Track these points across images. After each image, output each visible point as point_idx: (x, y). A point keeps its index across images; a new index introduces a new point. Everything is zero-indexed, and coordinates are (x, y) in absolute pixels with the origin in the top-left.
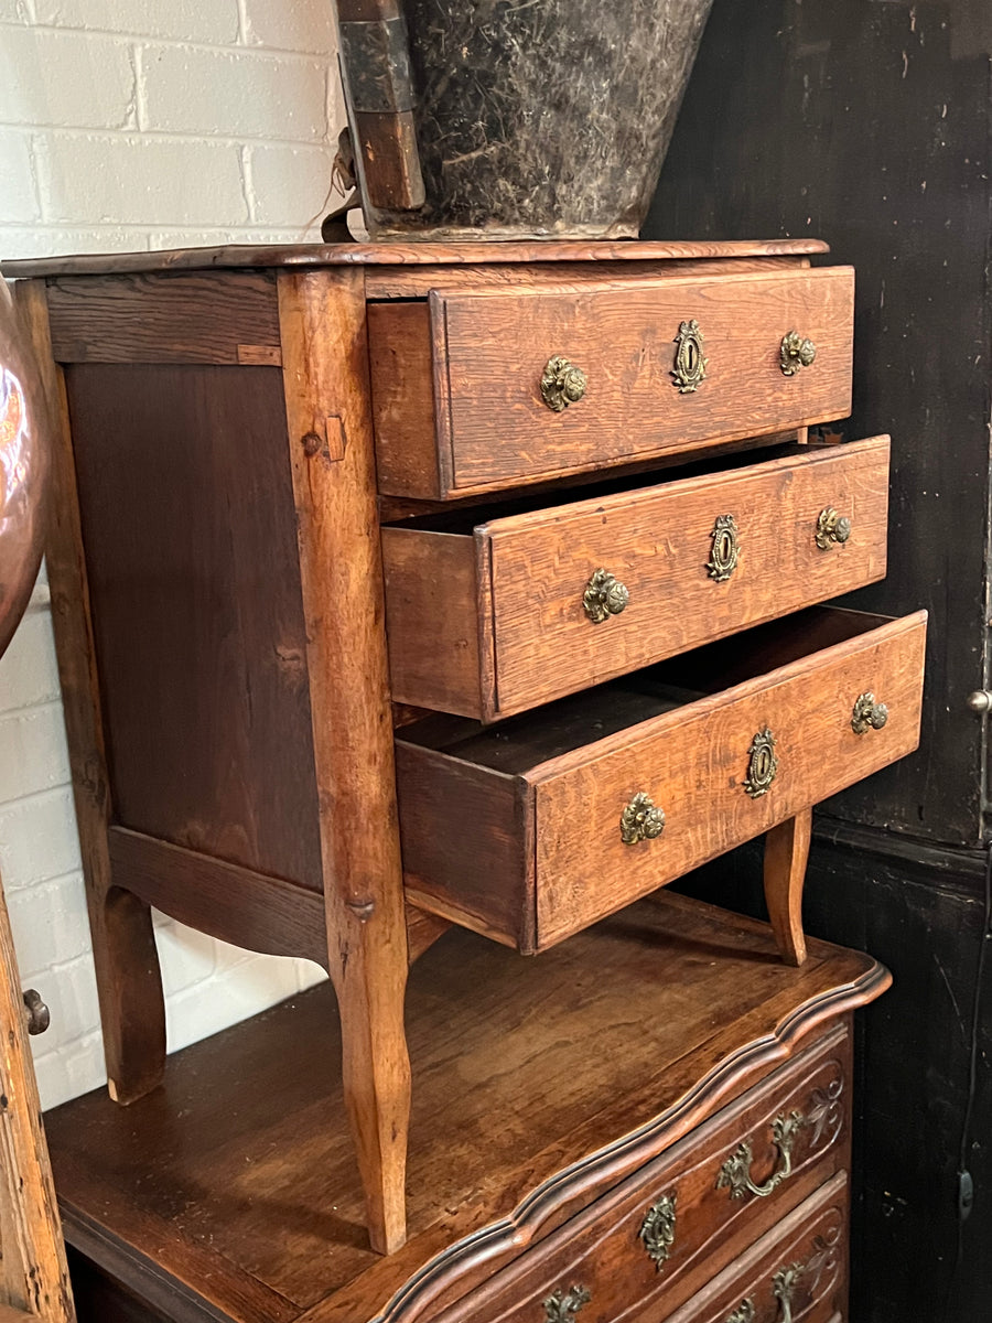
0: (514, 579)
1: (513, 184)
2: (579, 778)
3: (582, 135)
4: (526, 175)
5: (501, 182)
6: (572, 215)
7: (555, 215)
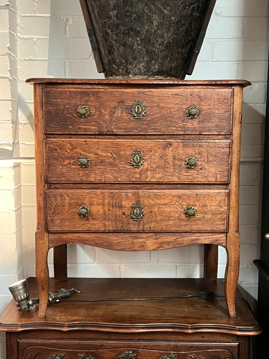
0: (54, 152)
1: (116, 65)
2: (61, 195)
3: (133, 53)
4: (118, 63)
6: (134, 73)
7: (128, 73)
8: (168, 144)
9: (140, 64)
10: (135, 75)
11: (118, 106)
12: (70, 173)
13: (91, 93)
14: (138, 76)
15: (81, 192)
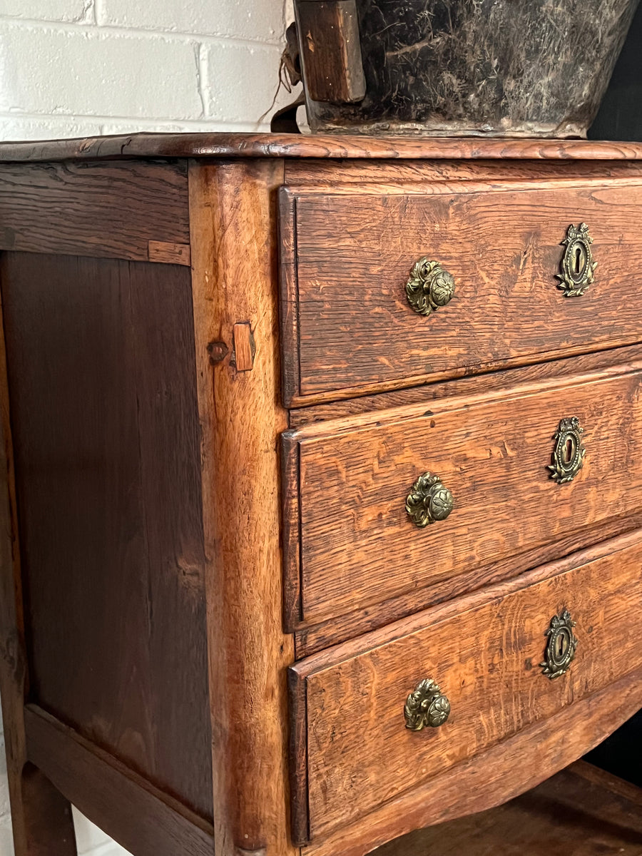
0: (326, 485)
1: (459, 77)
2: (357, 667)
3: (534, 29)
4: (472, 68)
5: (447, 76)
6: (519, 112)
7: (500, 112)
9: (542, 78)
10: (520, 118)
11: (525, 253)
12: (380, 563)
13: (452, 201)
15: (415, 629)
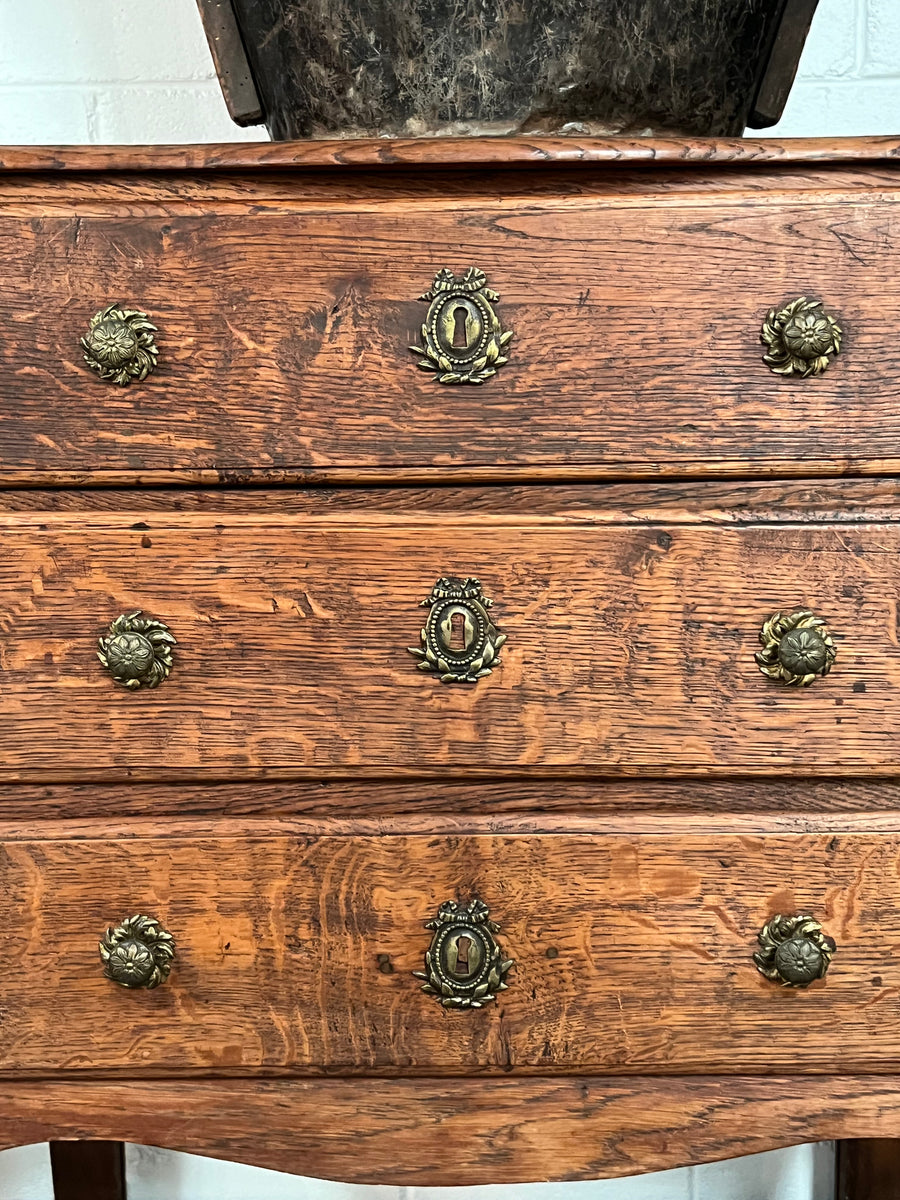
6: (434, 108)
7: (402, 110)
8: (649, 536)
9: (468, 52)
10: (444, 117)
11: (336, 310)
12: (51, 724)
13: (168, 228)
14: (460, 126)
15: (121, 835)
